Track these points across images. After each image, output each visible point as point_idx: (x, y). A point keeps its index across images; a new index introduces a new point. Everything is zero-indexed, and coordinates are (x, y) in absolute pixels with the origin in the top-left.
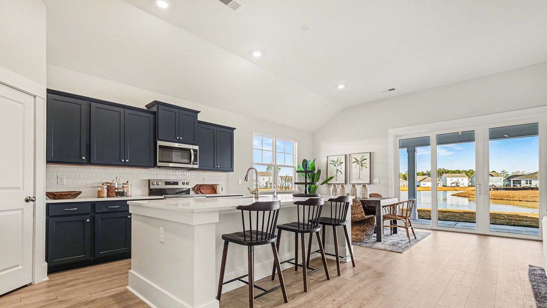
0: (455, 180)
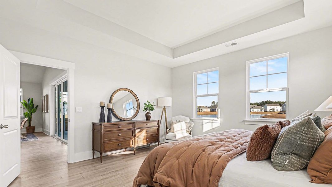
0: (272, 107)
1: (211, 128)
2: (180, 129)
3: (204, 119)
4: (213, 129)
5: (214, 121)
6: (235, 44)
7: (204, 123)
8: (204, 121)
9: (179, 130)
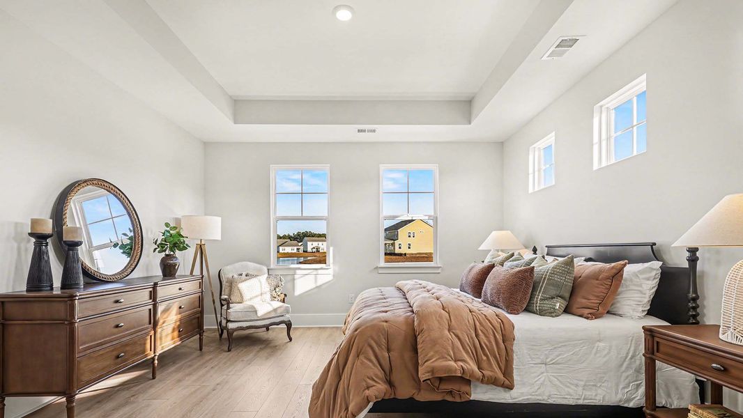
1: (314, 286)
2: (259, 293)
3: (299, 269)
4: (317, 287)
5: (320, 272)
6: (374, 131)
7: (296, 276)
8: (298, 272)
9: (256, 296)
